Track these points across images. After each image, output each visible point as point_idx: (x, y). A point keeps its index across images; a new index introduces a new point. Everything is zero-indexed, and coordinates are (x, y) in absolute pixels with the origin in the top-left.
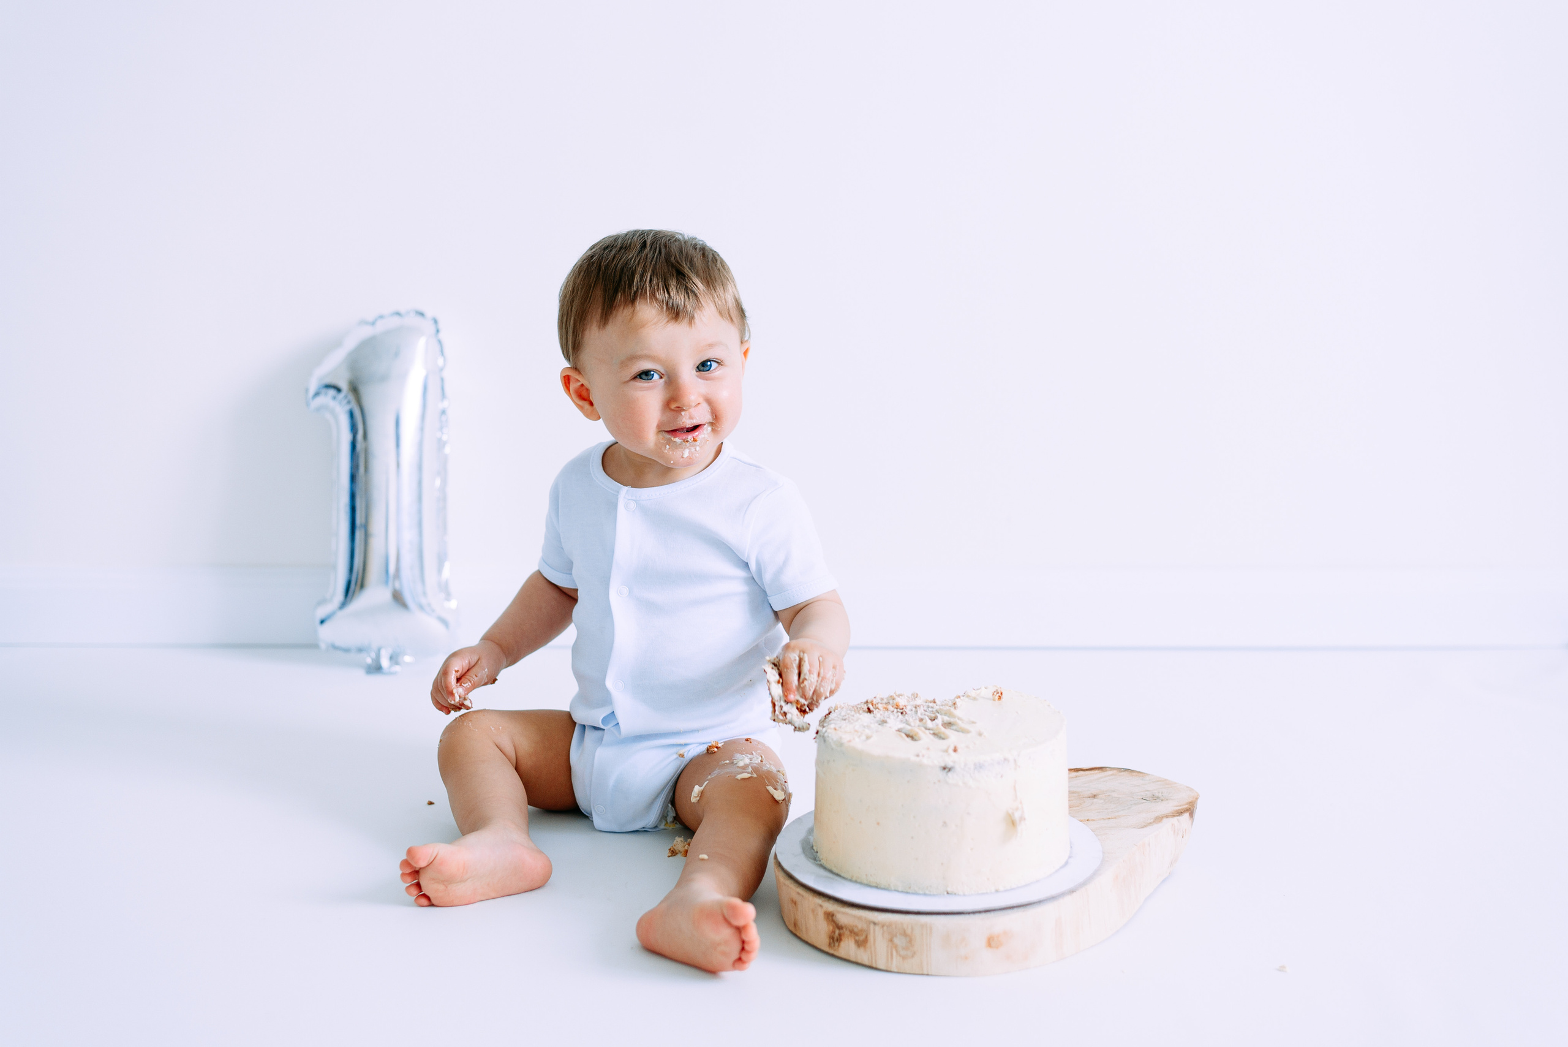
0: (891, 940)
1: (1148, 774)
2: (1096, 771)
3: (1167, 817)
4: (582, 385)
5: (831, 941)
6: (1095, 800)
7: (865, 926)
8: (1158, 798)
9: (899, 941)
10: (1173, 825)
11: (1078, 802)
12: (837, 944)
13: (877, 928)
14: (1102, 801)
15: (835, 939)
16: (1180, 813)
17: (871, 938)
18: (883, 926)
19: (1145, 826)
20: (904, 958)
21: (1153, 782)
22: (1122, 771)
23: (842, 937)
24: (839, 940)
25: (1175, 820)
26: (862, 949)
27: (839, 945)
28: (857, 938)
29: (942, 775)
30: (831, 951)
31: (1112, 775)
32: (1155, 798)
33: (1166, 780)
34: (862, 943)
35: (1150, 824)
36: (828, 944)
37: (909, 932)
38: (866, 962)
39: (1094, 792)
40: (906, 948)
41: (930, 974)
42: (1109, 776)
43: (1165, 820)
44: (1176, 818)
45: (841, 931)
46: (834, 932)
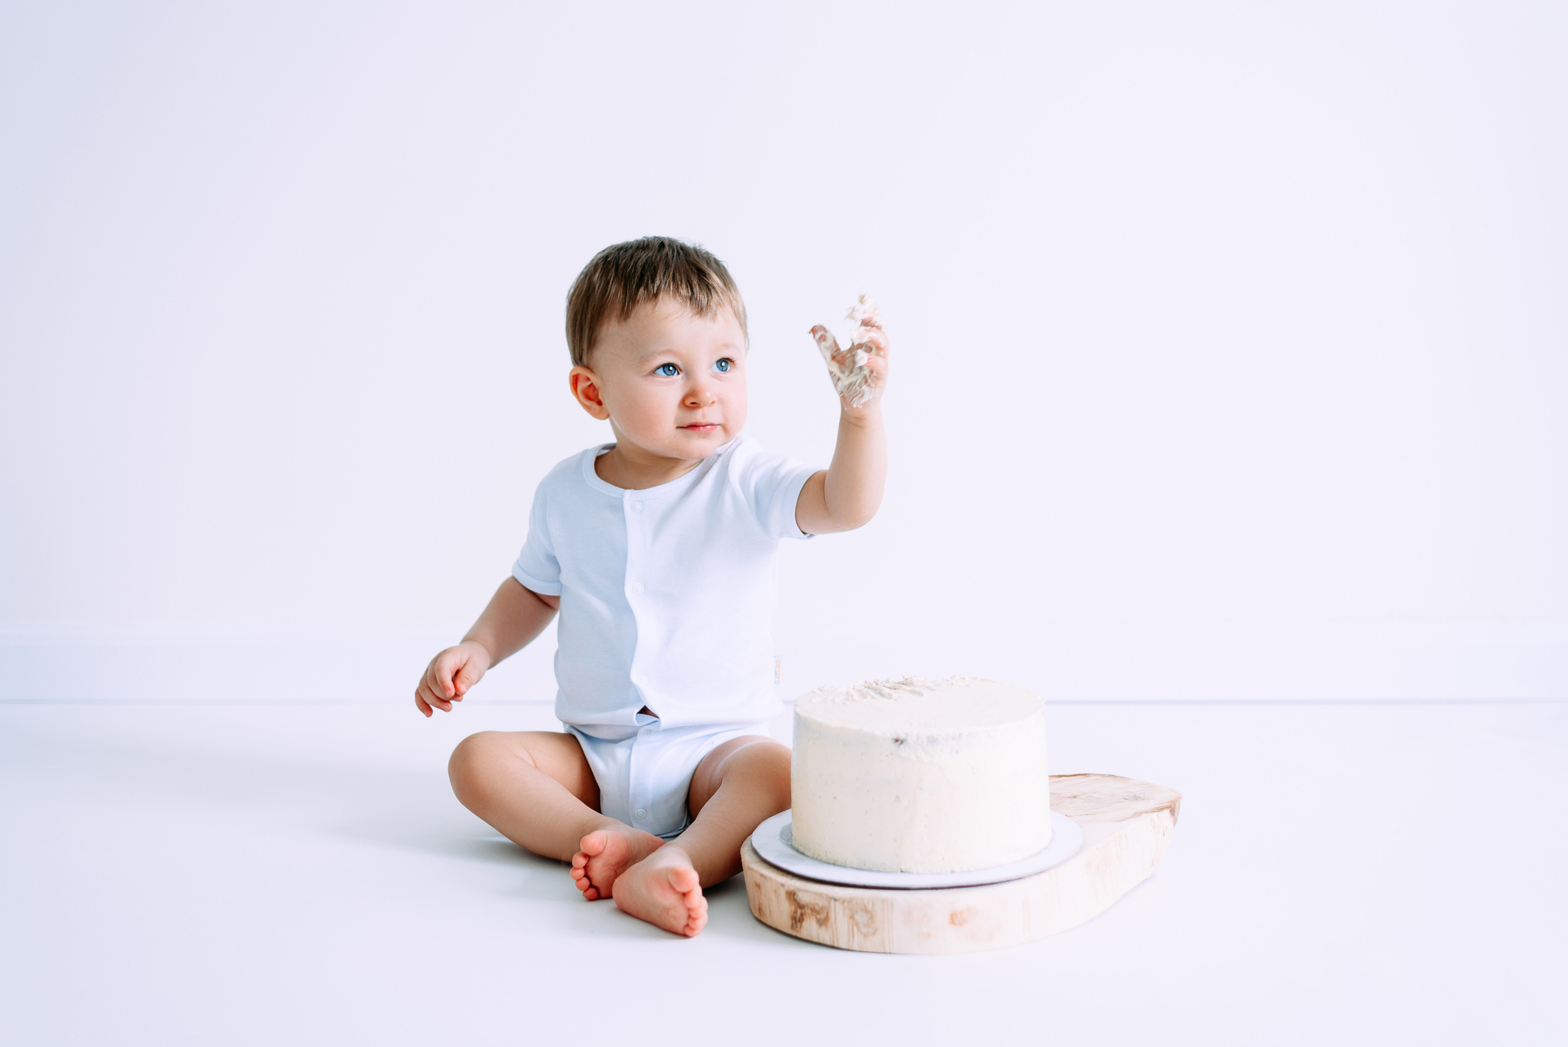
0: (852, 917)
1: (1132, 780)
2: (1080, 777)
3: (1146, 812)
4: (591, 385)
5: (794, 922)
6: (1075, 800)
7: (826, 903)
8: (1139, 797)
9: (860, 917)
11: (1057, 801)
12: (799, 924)
13: (838, 904)
14: (1083, 801)
15: (797, 920)
17: (832, 916)
18: (843, 902)
19: (1122, 820)
20: (865, 935)
21: (1136, 786)
22: (1107, 777)
23: (804, 917)
24: (801, 920)
25: (1154, 816)
26: (824, 927)
27: (801, 926)
28: (818, 917)
30: (794, 933)
31: (1095, 780)
32: (1137, 799)
33: (1150, 784)
34: (823, 922)
36: (790, 925)
37: (870, 907)
38: (828, 942)
39: (1075, 794)
40: (867, 925)
41: (892, 952)
42: (1092, 781)
44: (1155, 814)
45: (803, 911)
46: (796, 912)
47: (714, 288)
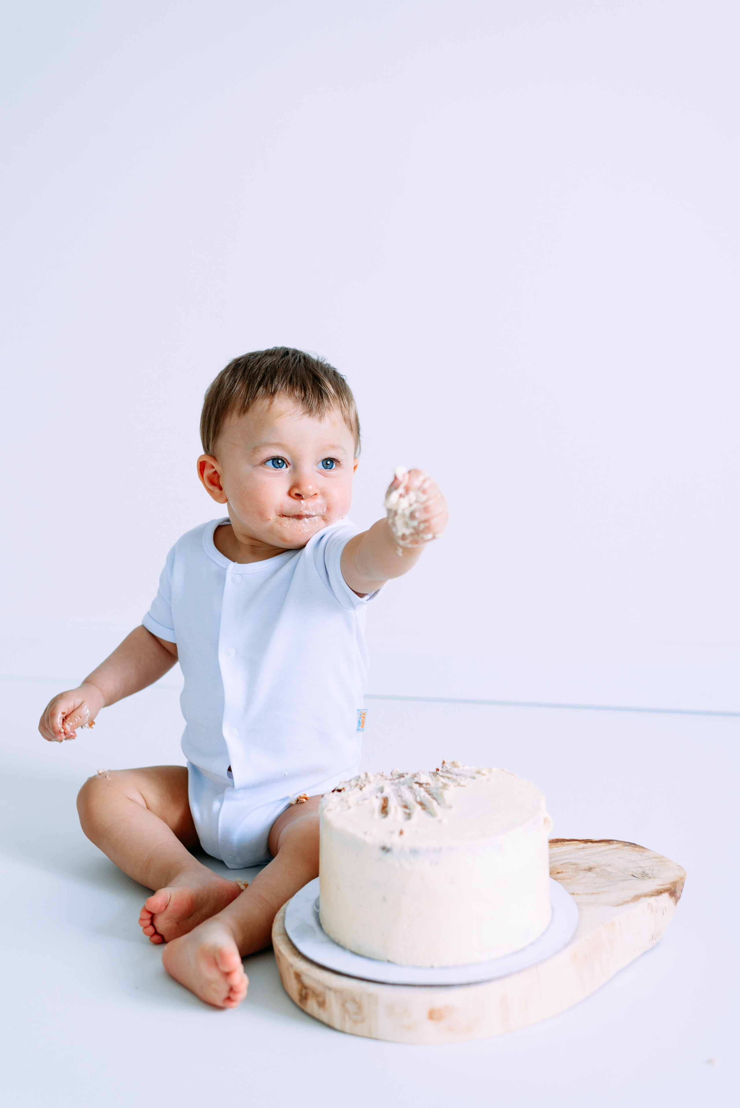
1: (648, 850)
2: (604, 843)
3: (646, 895)
4: (215, 472)
5: (301, 996)
6: (589, 874)
7: (323, 987)
8: (647, 874)
9: (350, 1006)
10: (649, 904)
14: (595, 875)
15: (303, 998)
16: (659, 893)
17: (327, 1001)
19: (621, 904)
20: (355, 1022)
21: (650, 858)
22: (627, 845)
23: (308, 996)
25: (652, 900)
26: (322, 1009)
27: (306, 1002)
28: (318, 999)
29: (381, 854)
30: (302, 1006)
32: (644, 875)
33: (662, 857)
34: (322, 1004)
35: (627, 902)
36: (299, 998)
37: (358, 999)
39: (592, 865)
40: (357, 1013)
41: (378, 1038)
42: (613, 849)
43: (643, 899)
44: (656, 896)
45: (307, 991)
46: (302, 991)
47: (326, 394)
